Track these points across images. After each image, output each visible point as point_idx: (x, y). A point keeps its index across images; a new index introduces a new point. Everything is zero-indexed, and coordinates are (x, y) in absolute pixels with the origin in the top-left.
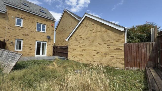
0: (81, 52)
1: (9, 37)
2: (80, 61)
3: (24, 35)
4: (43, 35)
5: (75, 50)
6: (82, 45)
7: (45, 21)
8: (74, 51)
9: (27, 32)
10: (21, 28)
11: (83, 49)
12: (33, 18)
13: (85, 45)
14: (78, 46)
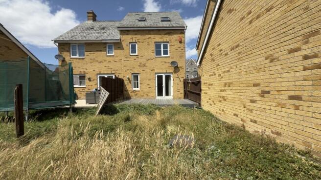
0: (221, 91)
1: (126, 71)
2: (220, 114)
3: (140, 66)
4: (166, 63)
5: (212, 85)
6: (224, 72)
7: (167, 36)
8: (209, 88)
9: (143, 61)
10: (135, 57)
11: (225, 81)
12: (150, 36)
13: (228, 71)
14: (215, 75)
